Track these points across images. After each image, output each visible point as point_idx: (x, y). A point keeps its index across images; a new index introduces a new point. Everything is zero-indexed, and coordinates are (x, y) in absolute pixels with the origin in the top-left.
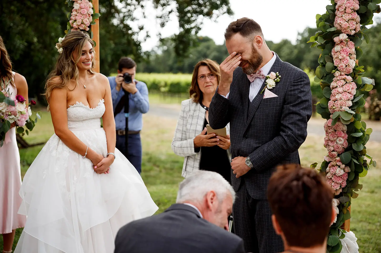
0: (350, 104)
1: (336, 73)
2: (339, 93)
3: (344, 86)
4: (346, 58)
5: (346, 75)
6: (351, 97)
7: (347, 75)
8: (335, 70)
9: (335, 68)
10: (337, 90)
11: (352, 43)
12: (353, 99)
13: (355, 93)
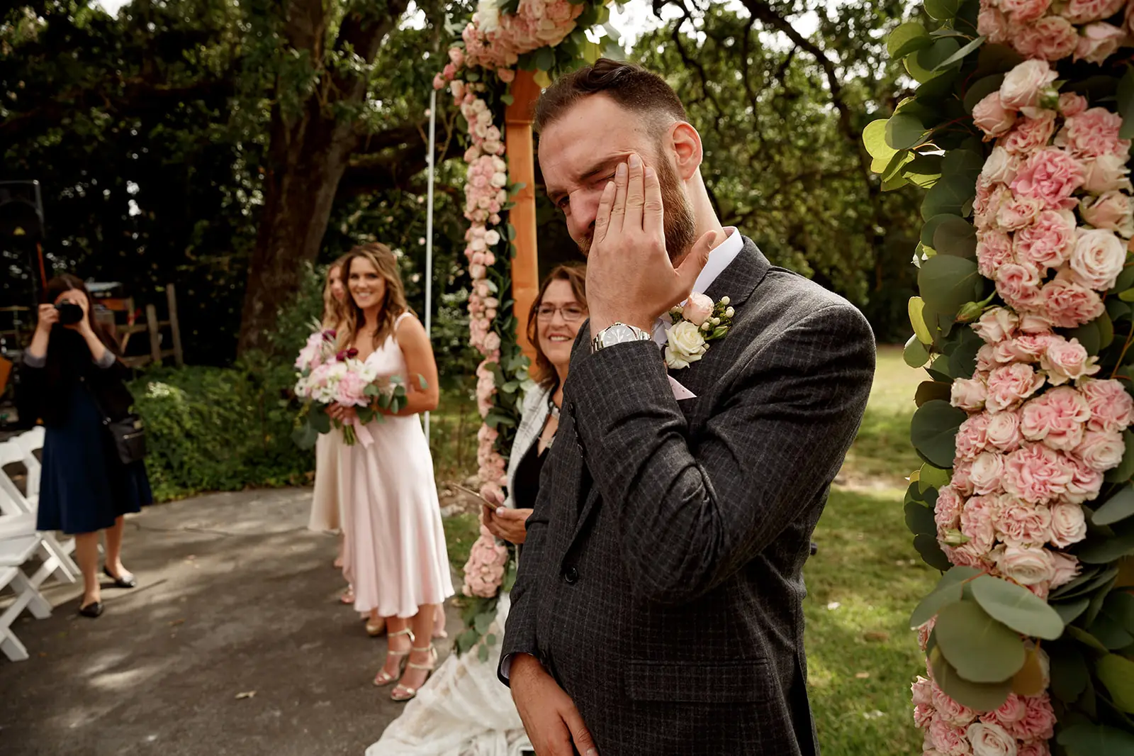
0: (1072, 526)
1: (986, 320)
2: (988, 448)
3: (1027, 410)
4: (1046, 223)
5: (1057, 331)
6: (1076, 481)
7: (1066, 333)
8: (981, 304)
9: (986, 290)
10: (982, 429)
11: (1100, 118)
12: (1093, 497)
13: (1112, 459)
